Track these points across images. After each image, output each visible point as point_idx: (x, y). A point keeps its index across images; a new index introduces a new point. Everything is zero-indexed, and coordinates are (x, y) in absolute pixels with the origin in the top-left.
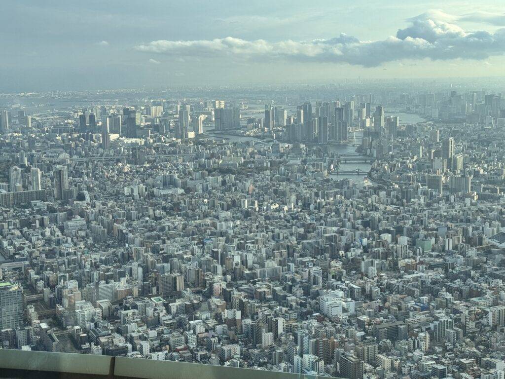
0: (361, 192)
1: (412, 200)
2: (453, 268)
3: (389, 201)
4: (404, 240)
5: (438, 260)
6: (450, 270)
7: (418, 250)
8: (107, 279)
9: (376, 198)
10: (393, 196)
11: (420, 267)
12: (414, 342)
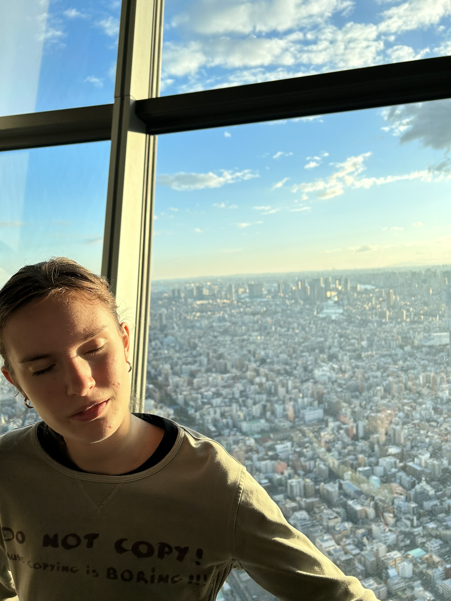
8: (187, 364)
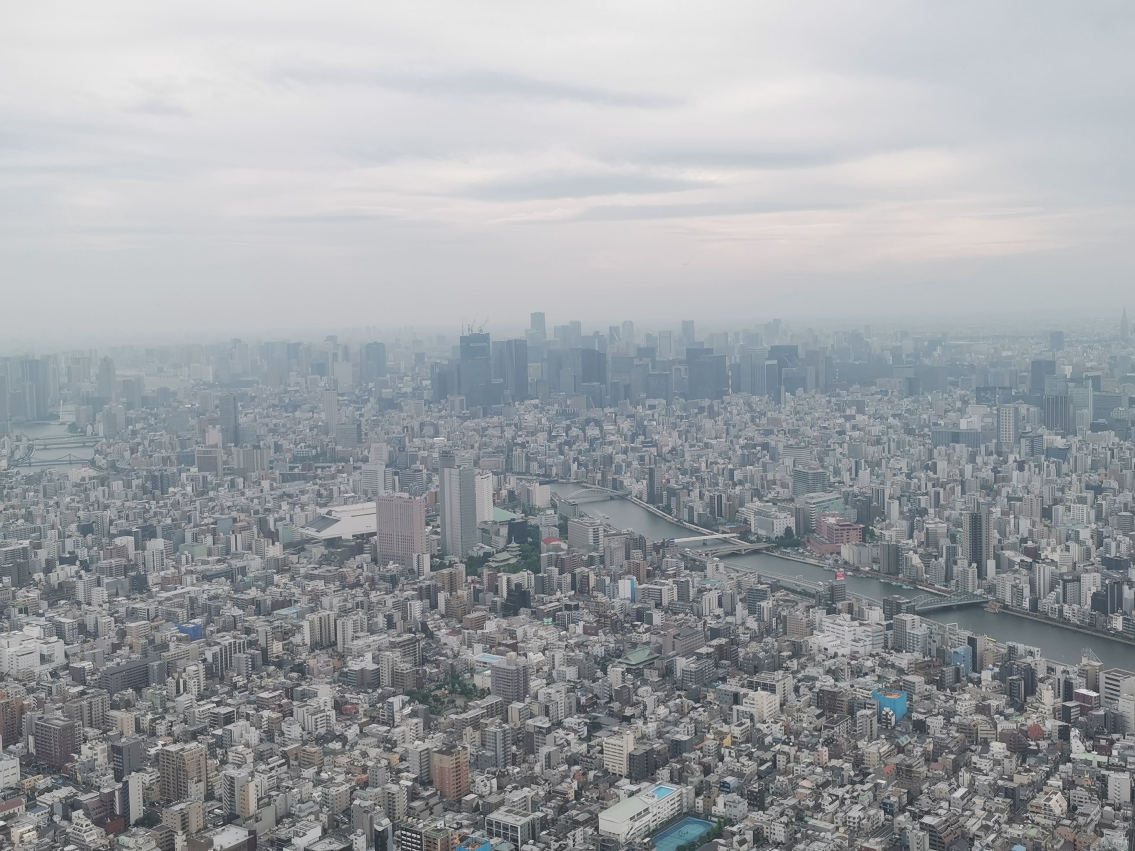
0: (76, 485)
1: (171, 489)
2: (244, 574)
3: (130, 496)
4: (157, 544)
5: (217, 567)
6: (240, 577)
7: (184, 558)
9: (104, 491)
10: (137, 486)
11: (189, 579)
12: (178, 683)
